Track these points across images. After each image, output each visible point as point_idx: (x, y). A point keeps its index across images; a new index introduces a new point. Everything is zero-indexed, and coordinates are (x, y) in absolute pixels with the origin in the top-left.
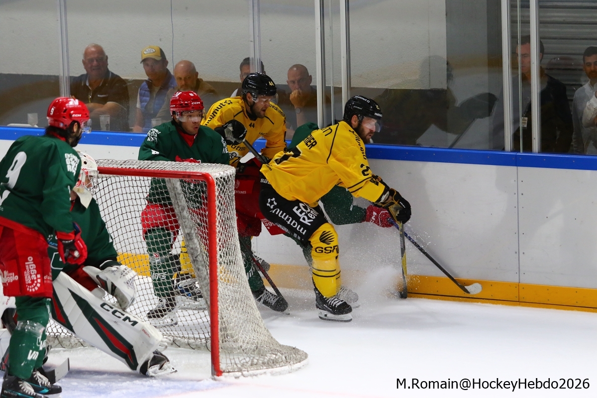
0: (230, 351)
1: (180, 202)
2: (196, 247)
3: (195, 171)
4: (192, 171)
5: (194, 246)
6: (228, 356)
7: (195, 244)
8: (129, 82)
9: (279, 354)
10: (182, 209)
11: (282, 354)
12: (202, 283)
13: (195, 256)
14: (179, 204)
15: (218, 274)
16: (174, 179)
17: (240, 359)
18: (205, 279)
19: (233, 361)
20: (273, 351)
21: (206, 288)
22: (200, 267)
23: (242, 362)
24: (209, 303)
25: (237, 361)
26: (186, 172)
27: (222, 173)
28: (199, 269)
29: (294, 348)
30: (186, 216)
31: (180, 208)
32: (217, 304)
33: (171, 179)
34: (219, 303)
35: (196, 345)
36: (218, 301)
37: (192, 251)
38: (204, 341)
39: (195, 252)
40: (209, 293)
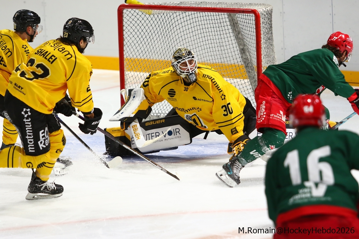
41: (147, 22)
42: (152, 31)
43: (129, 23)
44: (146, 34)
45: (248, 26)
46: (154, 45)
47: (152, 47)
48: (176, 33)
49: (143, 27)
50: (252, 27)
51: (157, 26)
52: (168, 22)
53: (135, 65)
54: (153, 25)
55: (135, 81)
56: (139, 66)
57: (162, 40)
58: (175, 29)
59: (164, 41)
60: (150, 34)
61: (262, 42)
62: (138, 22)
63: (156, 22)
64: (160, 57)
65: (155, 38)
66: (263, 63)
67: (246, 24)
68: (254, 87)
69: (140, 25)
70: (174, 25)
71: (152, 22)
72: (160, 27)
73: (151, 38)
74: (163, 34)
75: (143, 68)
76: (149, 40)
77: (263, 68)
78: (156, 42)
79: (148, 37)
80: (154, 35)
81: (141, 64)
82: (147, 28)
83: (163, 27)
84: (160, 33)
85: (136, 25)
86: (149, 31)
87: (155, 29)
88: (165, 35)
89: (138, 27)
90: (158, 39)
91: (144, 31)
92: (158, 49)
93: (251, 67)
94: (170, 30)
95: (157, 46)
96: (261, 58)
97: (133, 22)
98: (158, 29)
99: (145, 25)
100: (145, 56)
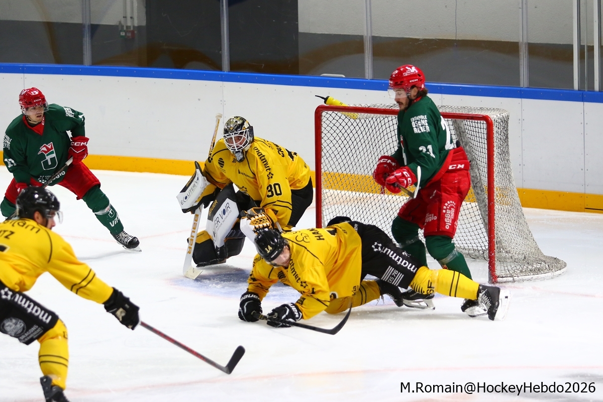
0: (503, 261)
1: (464, 139)
2: (477, 175)
3: (476, 113)
4: (474, 113)
5: (474, 175)
6: (502, 264)
7: (476, 173)
8: (420, 41)
9: (543, 263)
10: (465, 145)
11: (545, 263)
12: (481, 205)
13: (476, 182)
14: (463, 140)
15: (495, 197)
16: (459, 120)
17: (511, 266)
18: (483, 201)
19: (506, 268)
20: (539, 261)
21: (484, 209)
22: (480, 192)
23: (513, 269)
24: (487, 221)
25: (510, 268)
26: (468, 114)
27: (499, 115)
28: (478, 194)
29: (555, 259)
30: (469, 150)
31: (464, 144)
32: (494, 222)
33: (457, 119)
34: (495, 221)
35: (475, 255)
36: (494, 220)
37: (473, 179)
38: (481, 252)
39: (476, 180)
40: (487, 213)
41: (352, 128)
42: (358, 140)
43: (329, 129)
44: (350, 143)
45: (478, 136)
46: (359, 157)
47: (356, 160)
48: (387, 142)
49: (346, 135)
50: (483, 137)
51: (364, 133)
52: (377, 128)
53: (335, 181)
54: (359, 132)
55: (335, 202)
56: (340, 184)
57: (369, 151)
58: (386, 137)
59: (372, 153)
60: (355, 143)
61: (494, 157)
62: (341, 128)
63: (362, 129)
64: (366, 172)
65: (361, 149)
66: (495, 183)
67: (475, 133)
68: (483, 213)
69: (343, 131)
70: (385, 133)
71: (357, 128)
72: (368, 134)
73: (356, 148)
74: (370, 143)
75: (344, 185)
76: (353, 151)
77: (495, 190)
78: (362, 153)
79: (352, 147)
80: (359, 144)
81: (343, 180)
82: (351, 135)
83: (372, 135)
84: (367, 142)
85: (338, 131)
86: (353, 139)
87: (361, 136)
88: (374, 144)
89: (340, 135)
90: (365, 150)
91: (348, 139)
92: (364, 162)
93: (480, 187)
94: (379, 138)
95: (363, 158)
96: (493, 176)
97: (335, 128)
98: (365, 137)
99: (349, 131)
100: (348, 170)
